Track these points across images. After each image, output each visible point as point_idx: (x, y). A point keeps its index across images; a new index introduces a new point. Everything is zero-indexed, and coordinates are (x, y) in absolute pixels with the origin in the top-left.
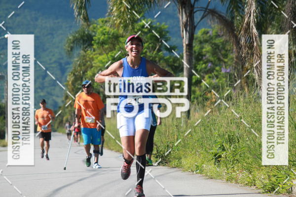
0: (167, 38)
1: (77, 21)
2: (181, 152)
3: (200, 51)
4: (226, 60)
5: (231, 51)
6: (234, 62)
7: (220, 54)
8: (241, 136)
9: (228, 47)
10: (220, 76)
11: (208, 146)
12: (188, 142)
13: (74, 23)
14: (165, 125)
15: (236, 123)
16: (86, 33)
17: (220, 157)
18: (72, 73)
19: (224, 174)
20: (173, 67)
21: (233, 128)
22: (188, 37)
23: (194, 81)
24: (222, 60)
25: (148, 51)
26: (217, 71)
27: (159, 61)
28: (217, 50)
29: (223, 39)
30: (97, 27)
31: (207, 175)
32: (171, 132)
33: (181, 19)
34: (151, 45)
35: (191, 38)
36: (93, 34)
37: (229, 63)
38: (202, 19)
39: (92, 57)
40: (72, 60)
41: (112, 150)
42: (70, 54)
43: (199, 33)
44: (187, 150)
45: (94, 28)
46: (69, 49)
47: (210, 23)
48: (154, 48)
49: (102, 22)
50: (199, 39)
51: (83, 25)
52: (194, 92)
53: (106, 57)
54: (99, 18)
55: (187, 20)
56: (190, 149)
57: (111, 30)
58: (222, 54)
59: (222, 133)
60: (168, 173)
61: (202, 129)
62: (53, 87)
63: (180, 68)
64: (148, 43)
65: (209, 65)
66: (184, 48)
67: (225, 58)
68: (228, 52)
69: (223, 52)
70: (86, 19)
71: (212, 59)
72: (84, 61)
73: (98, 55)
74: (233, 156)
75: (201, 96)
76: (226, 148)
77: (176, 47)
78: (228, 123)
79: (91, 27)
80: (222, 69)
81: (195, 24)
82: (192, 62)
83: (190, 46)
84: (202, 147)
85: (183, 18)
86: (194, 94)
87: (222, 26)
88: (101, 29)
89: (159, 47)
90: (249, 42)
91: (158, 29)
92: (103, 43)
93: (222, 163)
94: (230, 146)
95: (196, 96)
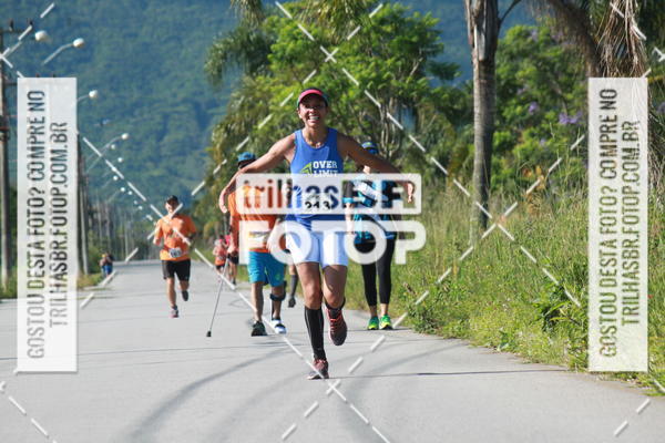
0: (436, 46)
1: (233, 9)
2: (467, 303)
3: (510, 77)
4: (569, 96)
7: (554, 82)
9: (574, 67)
10: (555, 133)
11: (528, 290)
12: (484, 281)
13: (228, 13)
14: (432, 243)
16: (254, 36)
17: (556, 313)
18: (221, 125)
19: (566, 352)
20: (451, 112)
22: (483, 45)
23: (497, 143)
24: (561, 97)
25: (393, 75)
26: (549, 121)
27: (419, 98)
28: (549, 74)
29: (563, 50)
30: (278, 21)
31: (525, 355)
32: (445, 258)
34: (399, 63)
35: (491, 47)
36: (271, 38)
37: (576, 102)
39: (269, 91)
42: (216, 83)
43: (507, 37)
44: (482, 297)
45: (273, 25)
46: (215, 72)
47: (533, 13)
48: (406, 70)
49: (292, 10)
50: (508, 50)
51: (247, 17)
52: (498, 168)
55: (482, 5)
56: (489, 297)
58: (559, 83)
59: (561, 259)
60: (437, 351)
61: (516, 251)
62: (181, 158)
63: (467, 114)
64: (393, 59)
65: (532, 107)
66: (476, 70)
67: (568, 92)
68: (573, 78)
69: (563, 78)
70: (256, 5)
71: (536, 93)
72: (250, 99)
73: (281, 86)
75: (512, 177)
77: (457, 67)
78: (574, 238)
79: (266, 22)
80: (561, 116)
81: (500, 16)
82: (494, 100)
83: (488, 64)
84: (515, 293)
85: (472, 2)
86: (497, 173)
87: (561, 20)
88: (288, 27)
89: (419, 67)
90: (622, 55)
91: (416, 27)
92: (292, 59)
93: (561, 328)
94: (579, 290)
95: (502, 177)
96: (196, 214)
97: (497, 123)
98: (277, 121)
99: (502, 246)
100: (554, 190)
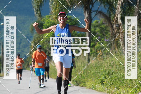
0: (79, 25)
1: (36, 17)
2: (85, 79)
3: (94, 31)
4: (107, 35)
5: (109, 31)
6: (111, 36)
8: (114, 72)
9: (108, 29)
10: (104, 43)
11: (98, 76)
12: (89, 74)
13: (34, 17)
14: (78, 66)
15: (112, 65)
16: (40, 22)
17: (104, 81)
18: (33, 41)
19: (106, 90)
21: (110, 68)
24: (105, 35)
26: (102, 40)
28: (103, 31)
29: (105, 25)
30: (45, 19)
31: (98, 90)
32: (81, 69)
33: (85, 15)
35: (90, 25)
36: (43, 23)
37: (108, 37)
38: (95, 15)
40: (33, 35)
41: (52, 78)
42: (32, 32)
43: (94, 22)
44: (88, 78)
45: (44, 20)
46: (32, 30)
47: (99, 18)
49: (48, 17)
50: (94, 25)
51: (39, 18)
52: (92, 50)
53: (50, 34)
54: (46, 15)
55: (88, 16)
56: (90, 78)
57: (52, 21)
58: (105, 32)
59: (105, 70)
61: (96, 68)
65: (99, 37)
68: (108, 31)
70: (40, 16)
71: (100, 34)
72: (39, 36)
74: (110, 81)
75: (95, 52)
76: (107, 77)
78: (108, 66)
79: (42, 19)
80: (105, 39)
81: (92, 18)
82: (91, 36)
84: (95, 77)
85: (86, 15)
87: (105, 19)
88: (47, 21)
90: (118, 26)
91: (74, 21)
93: (105, 85)
94: (109, 76)
95: (92, 52)
96: (27, 60)
97: (91, 41)
98: (45, 40)
99: (92, 67)
100: (104, 55)
